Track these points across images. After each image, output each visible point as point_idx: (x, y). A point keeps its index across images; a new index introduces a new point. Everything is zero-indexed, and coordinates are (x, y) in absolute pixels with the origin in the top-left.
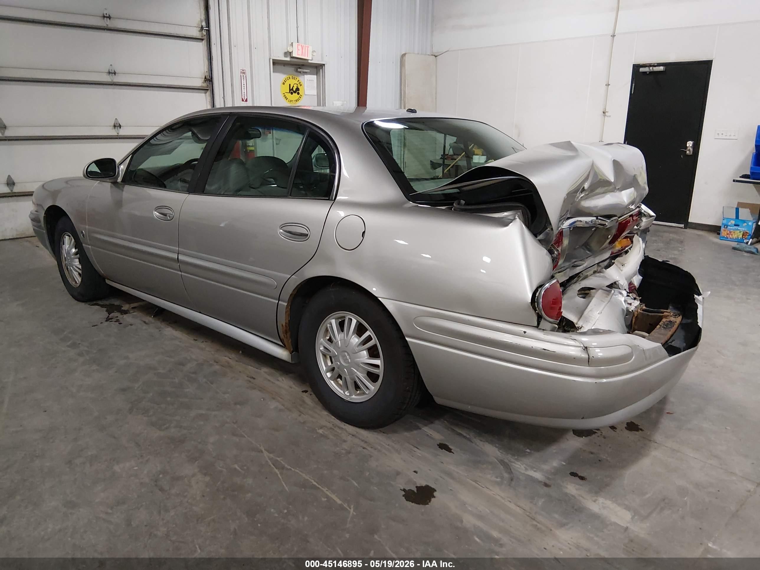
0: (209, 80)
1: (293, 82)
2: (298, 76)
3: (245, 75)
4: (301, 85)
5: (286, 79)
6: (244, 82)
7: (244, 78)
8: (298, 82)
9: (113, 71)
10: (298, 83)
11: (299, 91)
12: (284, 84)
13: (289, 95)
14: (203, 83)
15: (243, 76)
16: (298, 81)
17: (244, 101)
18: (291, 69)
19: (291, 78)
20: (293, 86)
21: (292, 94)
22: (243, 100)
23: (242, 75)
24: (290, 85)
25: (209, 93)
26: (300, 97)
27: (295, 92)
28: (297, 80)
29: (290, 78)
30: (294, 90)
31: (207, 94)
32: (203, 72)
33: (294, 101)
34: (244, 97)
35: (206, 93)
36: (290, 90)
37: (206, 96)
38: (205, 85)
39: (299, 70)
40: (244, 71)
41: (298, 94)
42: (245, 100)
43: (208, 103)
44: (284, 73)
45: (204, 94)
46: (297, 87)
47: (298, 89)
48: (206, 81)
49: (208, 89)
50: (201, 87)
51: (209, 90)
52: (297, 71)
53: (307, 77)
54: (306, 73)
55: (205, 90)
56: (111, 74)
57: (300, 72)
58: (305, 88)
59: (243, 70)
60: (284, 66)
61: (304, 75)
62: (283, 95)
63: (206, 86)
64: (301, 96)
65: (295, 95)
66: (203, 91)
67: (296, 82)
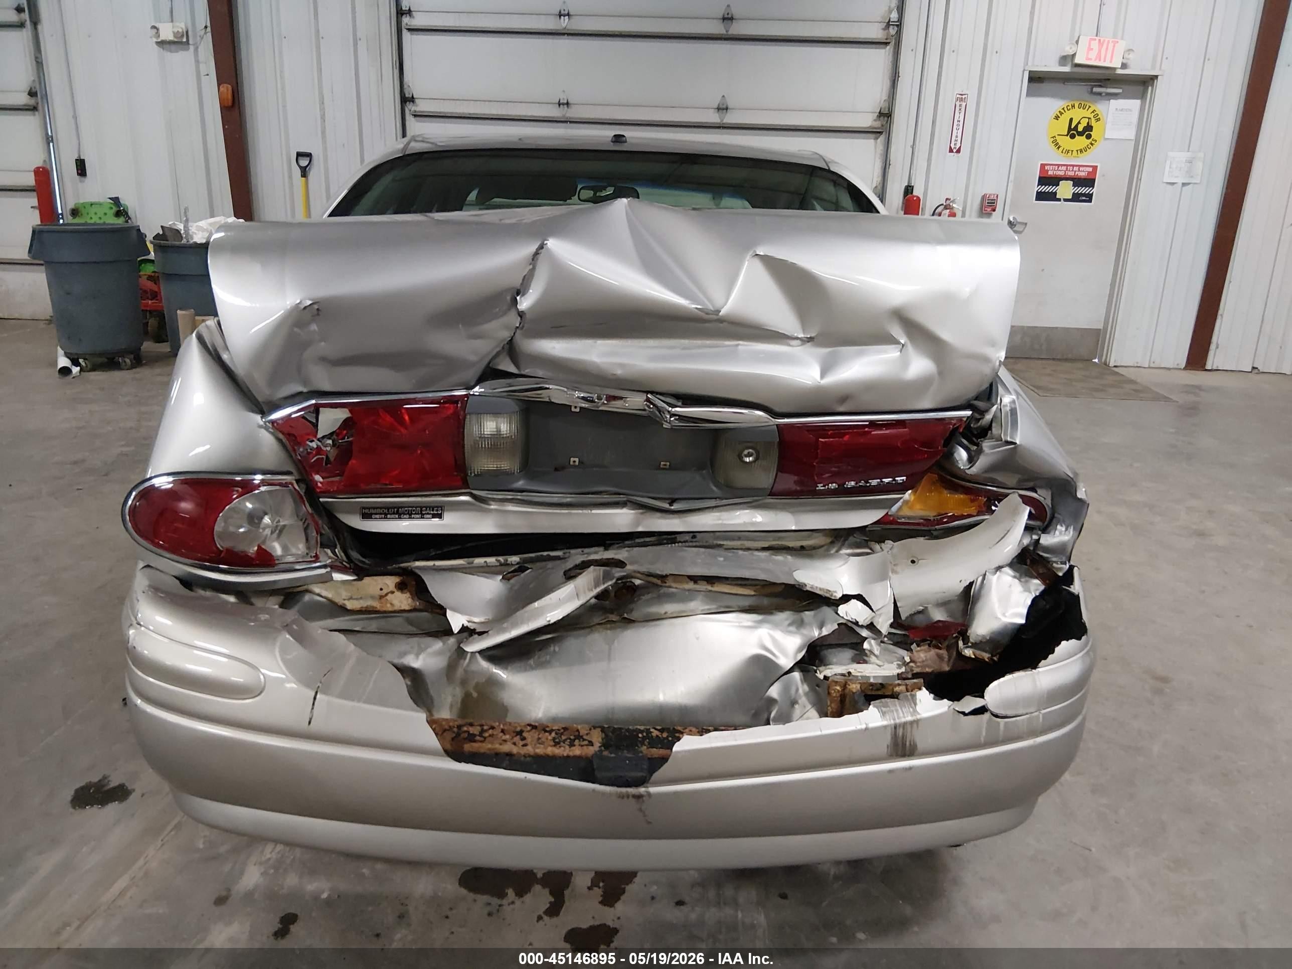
0: (886, 115)
1: (1079, 115)
2: (1095, 102)
3: (964, 104)
4: (1098, 120)
5: (1063, 109)
6: (959, 116)
7: (960, 109)
8: (1093, 114)
9: (724, 106)
10: (1091, 116)
11: (1092, 131)
12: (1057, 118)
13: (1066, 142)
14: (875, 120)
15: (960, 105)
16: (1093, 112)
17: (953, 152)
18: (1081, 89)
19: (1076, 105)
20: (1079, 123)
21: (1073, 137)
22: (951, 151)
23: (958, 103)
24: (1071, 120)
25: (882, 138)
26: (1092, 144)
27: (1081, 134)
28: (1091, 110)
29: (1073, 106)
30: (1080, 129)
31: (879, 140)
32: (879, 101)
33: (1075, 153)
34: (955, 144)
35: (876, 139)
36: (1070, 129)
37: (876, 143)
38: (878, 124)
39: (1095, 90)
40: (963, 97)
41: (1089, 137)
42: (955, 151)
43: (878, 156)
44: (1063, 98)
45: (872, 141)
46: (1088, 123)
47: (1089, 128)
48: (880, 117)
49: (882, 132)
50: (870, 127)
51: (884, 133)
52: (1092, 92)
53: (1115, 104)
54: (1115, 96)
55: (874, 133)
56: (720, 111)
57: (1100, 94)
58: (1108, 126)
59: (962, 95)
60: (1064, 83)
61: (1109, 100)
62: (1052, 139)
63: (880, 126)
64: (1093, 142)
65: (1081, 141)
66: (873, 136)
67: (1088, 114)
